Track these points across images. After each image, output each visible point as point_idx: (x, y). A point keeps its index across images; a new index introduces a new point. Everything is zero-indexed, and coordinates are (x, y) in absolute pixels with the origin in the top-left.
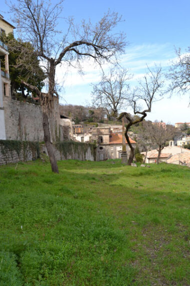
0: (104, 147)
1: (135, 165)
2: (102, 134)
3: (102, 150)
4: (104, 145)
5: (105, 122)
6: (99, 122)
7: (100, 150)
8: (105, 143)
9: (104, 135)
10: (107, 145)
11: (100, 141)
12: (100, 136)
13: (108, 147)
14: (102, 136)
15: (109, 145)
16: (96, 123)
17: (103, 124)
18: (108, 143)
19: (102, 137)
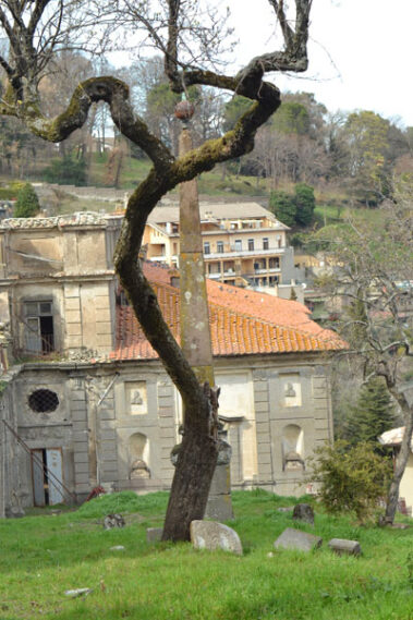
0: (66, 389)
1: (229, 540)
2: (46, 273)
3: (55, 417)
4: (68, 372)
5: (96, 170)
6: (48, 176)
7: (36, 418)
8: (71, 358)
9: (62, 282)
10: (94, 370)
11: (35, 341)
12: (35, 291)
13: (98, 388)
14: (57, 292)
15: (114, 369)
16: (19, 185)
17: (86, 195)
18: (105, 354)
19: (47, 304)
